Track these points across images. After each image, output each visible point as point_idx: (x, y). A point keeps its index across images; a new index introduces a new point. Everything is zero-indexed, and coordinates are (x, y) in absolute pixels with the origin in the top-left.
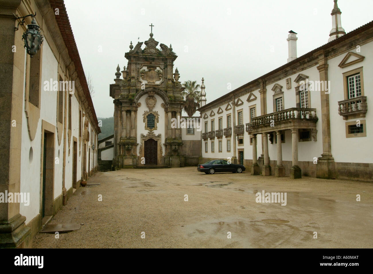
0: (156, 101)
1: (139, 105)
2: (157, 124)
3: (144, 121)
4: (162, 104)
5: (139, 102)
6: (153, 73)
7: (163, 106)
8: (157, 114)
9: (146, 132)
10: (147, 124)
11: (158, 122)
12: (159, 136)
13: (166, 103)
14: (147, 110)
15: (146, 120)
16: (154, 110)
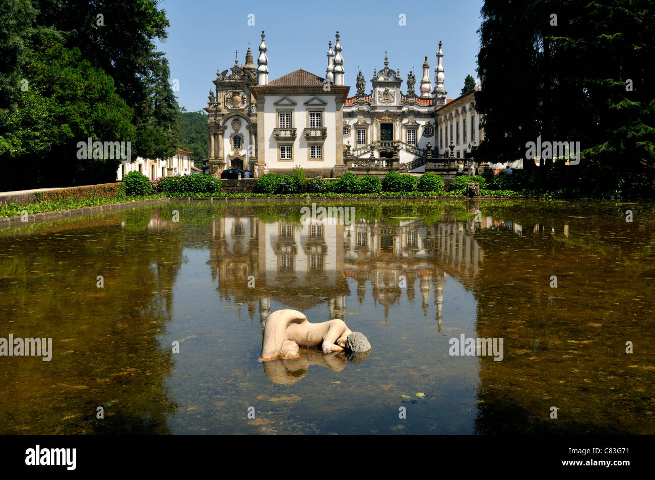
0: (240, 124)
1: (226, 128)
2: (243, 145)
3: (230, 143)
4: (247, 126)
5: (225, 125)
6: (238, 98)
7: (248, 127)
8: (242, 136)
9: (232, 154)
10: (233, 145)
11: (243, 143)
12: (244, 156)
13: (250, 125)
14: (233, 132)
15: (233, 141)
16: (239, 132)
